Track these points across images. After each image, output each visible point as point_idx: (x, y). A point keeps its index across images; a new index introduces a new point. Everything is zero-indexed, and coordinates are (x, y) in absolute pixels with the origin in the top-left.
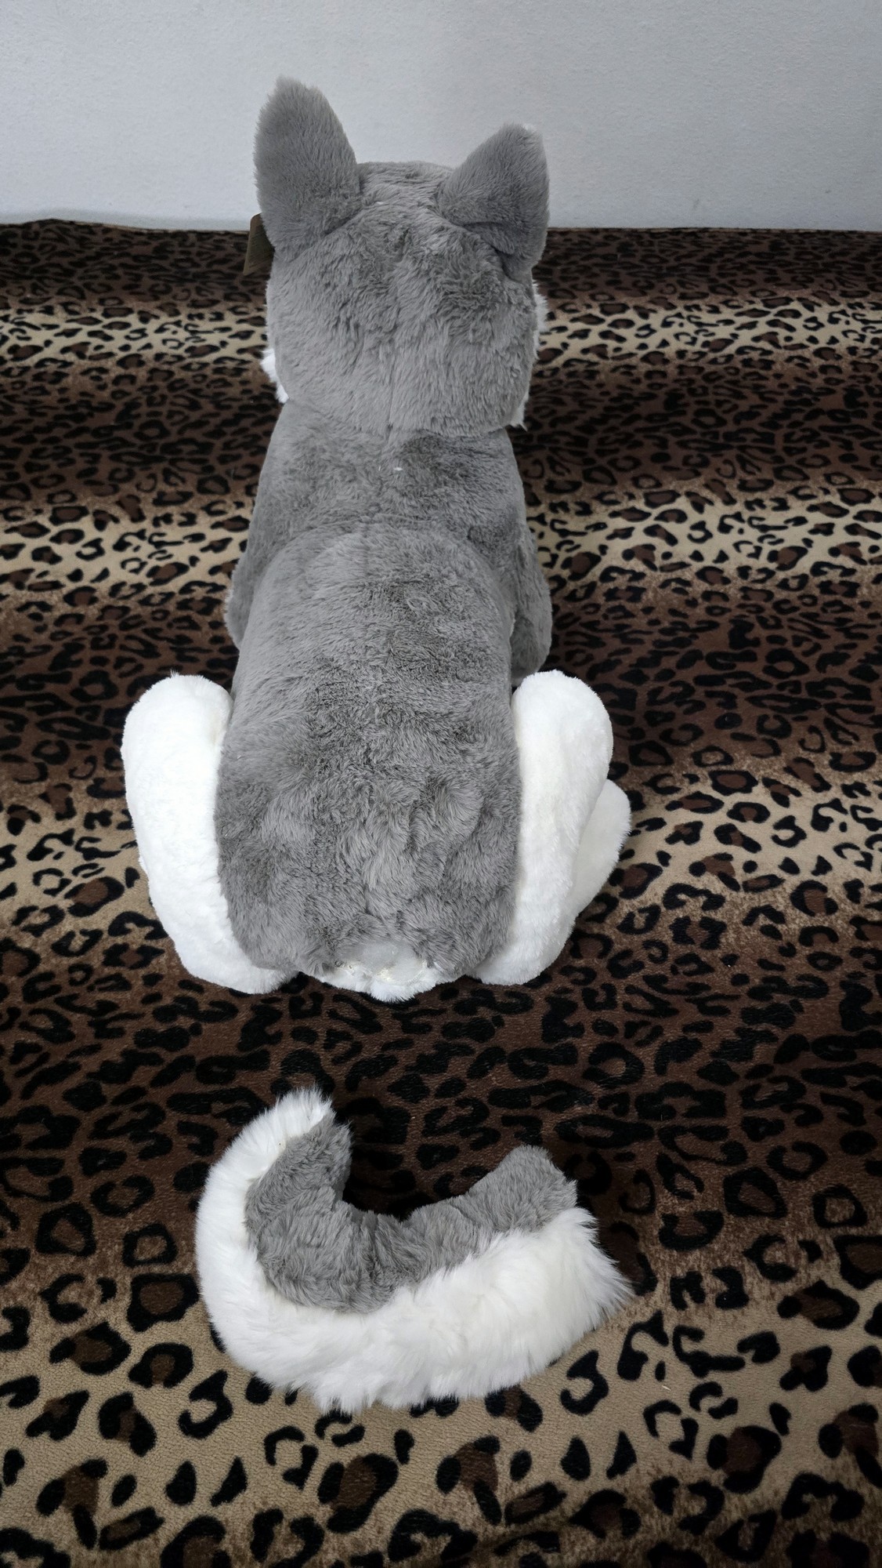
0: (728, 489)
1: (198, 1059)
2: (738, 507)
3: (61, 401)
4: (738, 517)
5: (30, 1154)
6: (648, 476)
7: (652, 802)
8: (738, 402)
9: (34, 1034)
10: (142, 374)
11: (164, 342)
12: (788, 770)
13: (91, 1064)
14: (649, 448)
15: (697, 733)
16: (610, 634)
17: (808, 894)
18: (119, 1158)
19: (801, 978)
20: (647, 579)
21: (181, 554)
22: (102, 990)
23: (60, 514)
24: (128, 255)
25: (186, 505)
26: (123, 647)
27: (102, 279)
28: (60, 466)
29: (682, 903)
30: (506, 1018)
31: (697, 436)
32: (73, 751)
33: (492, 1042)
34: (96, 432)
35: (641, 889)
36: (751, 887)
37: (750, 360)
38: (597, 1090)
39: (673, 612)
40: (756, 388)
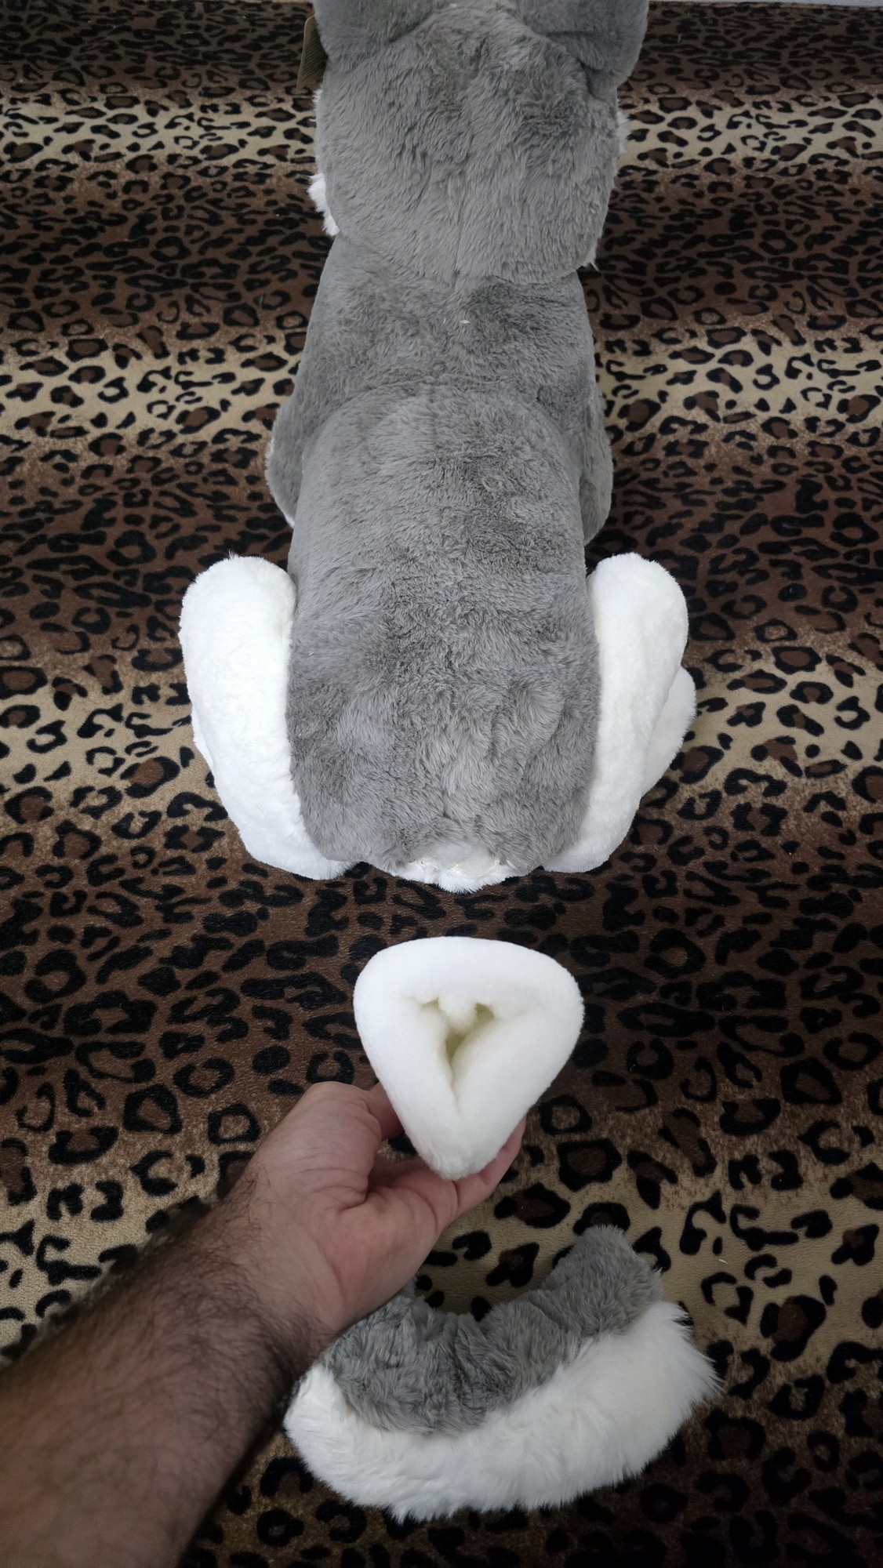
0: (797, 327)
1: (267, 944)
2: (808, 348)
3: (68, 212)
4: (806, 359)
5: (110, 1038)
6: (710, 310)
7: (712, 680)
8: (811, 223)
9: (102, 919)
10: (154, 179)
11: (177, 139)
12: (853, 646)
13: (162, 949)
14: (711, 279)
15: (761, 605)
16: (670, 494)
17: (870, 781)
18: (197, 1042)
19: (861, 867)
20: (709, 431)
21: (211, 396)
22: (165, 874)
23: (77, 348)
24: (128, 29)
25: (213, 339)
26: (157, 505)
27: (102, 59)
28: (72, 290)
29: (744, 789)
30: (568, 905)
31: (765, 263)
32: (114, 619)
33: (555, 929)
34: (109, 251)
35: (702, 774)
36: (812, 773)
37: (825, 171)
38: (659, 980)
39: (737, 470)
40: (830, 206)
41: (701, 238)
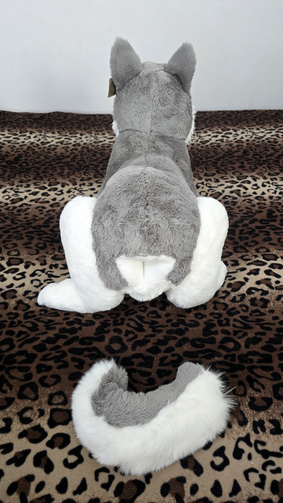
0: (264, 175)
1: (80, 337)
2: (268, 180)
3: (55, 155)
4: (268, 182)
5: (19, 365)
6: (237, 172)
7: (241, 263)
8: (267, 152)
9: (25, 328)
10: (79, 148)
11: (87, 140)
13: (43, 338)
14: (237, 165)
15: (257, 243)
18: (50, 368)
20: (238, 199)
21: (88, 193)
22: (50, 316)
23: (51, 184)
25: (90, 181)
27: (70, 125)
28: (53, 172)
29: (253, 293)
30: (190, 329)
31: (254, 161)
32: (48, 246)
33: (185, 336)
34: (64, 163)
35: (239, 289)
36: (278, 288)
37: (270, 141)
38: (224, 353)
39: (247, 208)
40: (273, 148)
41: (234, 157)
